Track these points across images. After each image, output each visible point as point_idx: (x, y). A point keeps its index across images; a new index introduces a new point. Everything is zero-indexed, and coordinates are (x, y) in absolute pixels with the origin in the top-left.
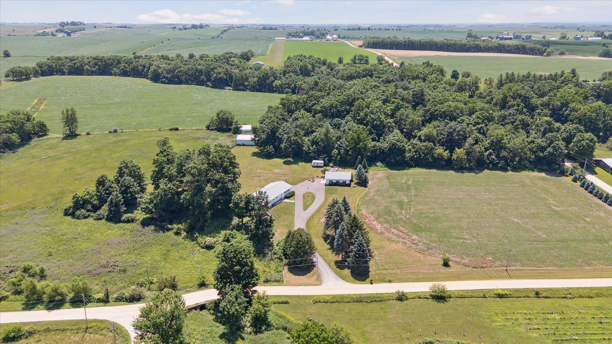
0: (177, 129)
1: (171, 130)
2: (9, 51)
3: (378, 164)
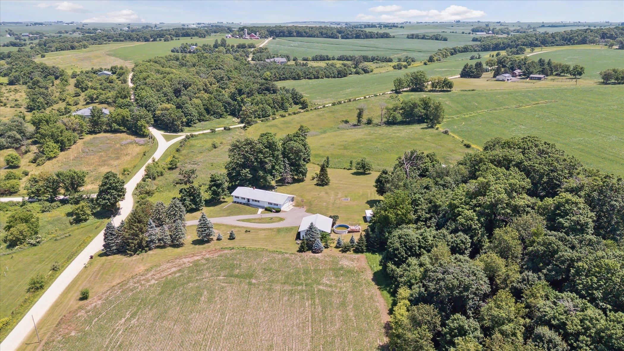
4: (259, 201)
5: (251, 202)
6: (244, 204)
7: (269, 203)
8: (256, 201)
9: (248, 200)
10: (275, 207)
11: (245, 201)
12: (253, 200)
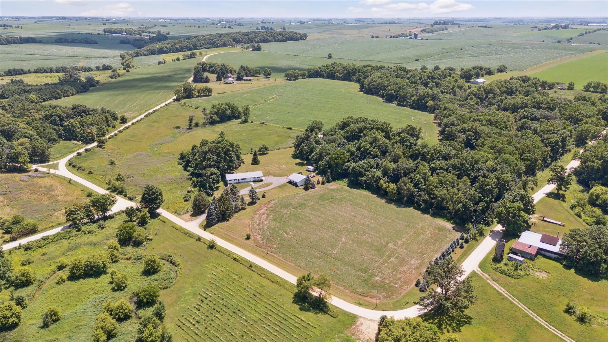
0: (291, 129)
1: (288, 128)
2: (332, 54)
3: (344, 180)
4: (246, 179)
5: (240, 181)
6: (237, 183)
7: (254, 178)
8: (244, 179)
9: (239, 180)
10: (258, 179)
11: (237, 181)
12: (242, 179)
